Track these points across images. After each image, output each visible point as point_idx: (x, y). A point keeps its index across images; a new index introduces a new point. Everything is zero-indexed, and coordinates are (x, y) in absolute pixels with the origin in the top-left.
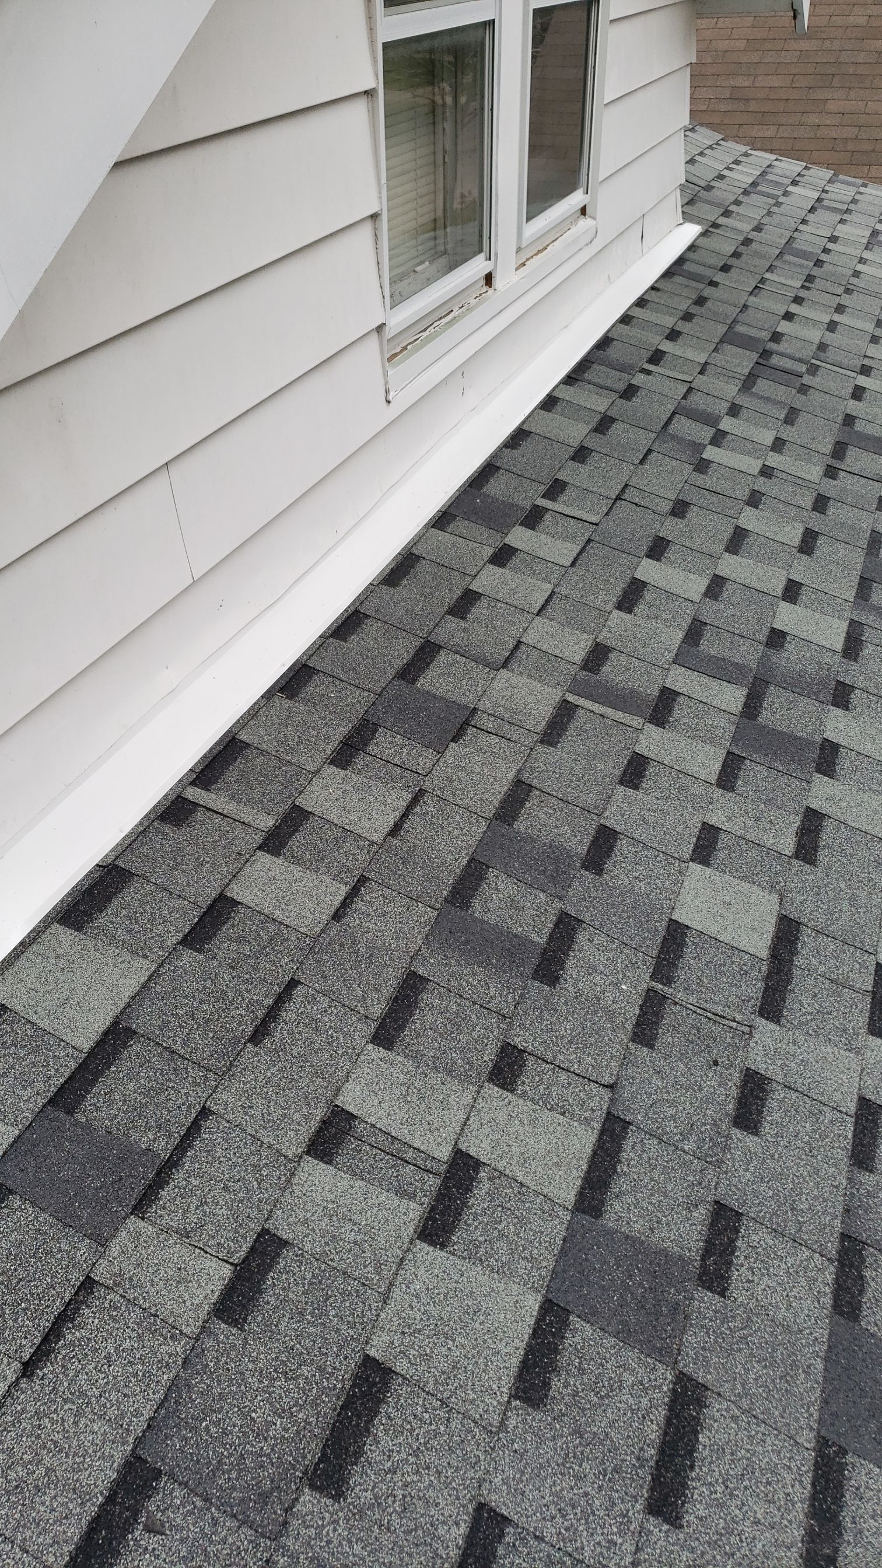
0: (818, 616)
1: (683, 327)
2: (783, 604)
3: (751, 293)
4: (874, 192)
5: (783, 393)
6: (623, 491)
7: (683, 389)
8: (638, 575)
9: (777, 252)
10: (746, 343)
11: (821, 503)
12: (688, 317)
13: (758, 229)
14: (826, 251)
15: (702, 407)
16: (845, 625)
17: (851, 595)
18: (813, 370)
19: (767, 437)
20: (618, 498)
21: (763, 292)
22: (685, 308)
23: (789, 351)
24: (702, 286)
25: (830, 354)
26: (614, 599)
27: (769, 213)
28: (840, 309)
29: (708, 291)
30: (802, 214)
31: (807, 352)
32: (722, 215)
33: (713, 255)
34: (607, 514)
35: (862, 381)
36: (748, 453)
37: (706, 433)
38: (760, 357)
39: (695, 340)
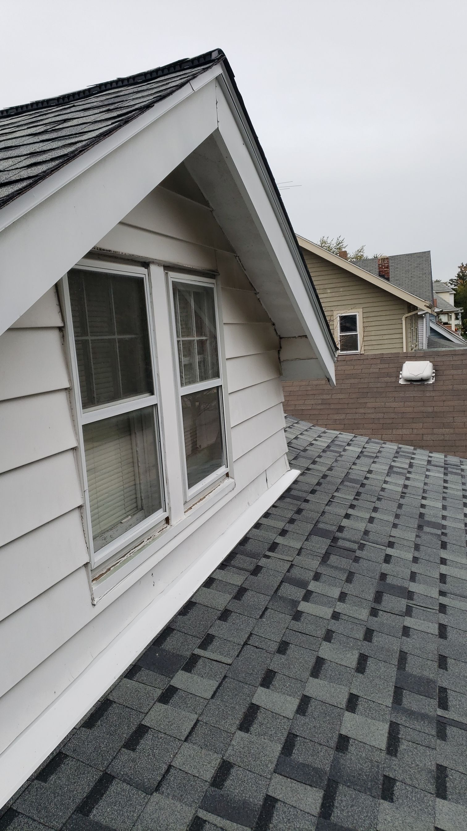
0: (369, 721)
1: (290, 527)
2: (347, 714)
3: (327, 505)
4: (390, 447)
5: (345, 563)
6: (249, 638)
7: (287, 566)
8: (254, 702)
9: (340, 481)
10: (324, 534)
11: (369, 635)
12: (292, 521)
13: (330, 469)
14: (366, 478)
15: (299, 576)
16: (387, 726)
17: (389, 701)
18: (362, 547)
19: (336, 593)
20: (246, 644)
21: (333, 504)
22: (290, 516)
23: (348, 537)
24: (299, 503)
25: (371, 536)
26: (238, 722)
27: (336, 461)
28: (375, 510)
29: (304, 505)
30: (353, 460)
31: (358, 537)
32: (311, 464)
33: (307, 485)
34: (238, 656)
35: (389, 551)
36: (324, 604)
37: (300, 593)
38: (332, 542)
39: (295, 534)
